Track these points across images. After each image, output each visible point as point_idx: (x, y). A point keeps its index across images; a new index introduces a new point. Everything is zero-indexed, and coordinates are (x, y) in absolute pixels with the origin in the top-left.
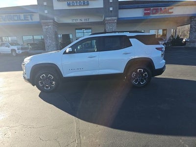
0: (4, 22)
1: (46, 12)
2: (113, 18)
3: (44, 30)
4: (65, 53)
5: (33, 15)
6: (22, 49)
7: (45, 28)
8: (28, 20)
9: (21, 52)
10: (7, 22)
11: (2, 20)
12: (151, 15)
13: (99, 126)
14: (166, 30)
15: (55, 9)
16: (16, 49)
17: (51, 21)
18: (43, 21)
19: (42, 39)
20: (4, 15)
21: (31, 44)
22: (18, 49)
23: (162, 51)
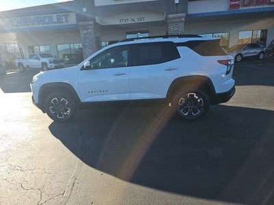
0: (33, 26)
1: (85, 10)
2: (179, 15)
3: (82, 36)
4: (83, 69)
5: (68, 15)
6: (55, 62)
7: (83, 33)
8: (62, 22)
9: (53, 65)
10: (37, 26)
11: (30, 23)
12: (241, 8)
13: (104, 174)
14: (266, 31)
15: (96, 5)
16: (48, 62)
17: (91, 23)
18: (80, 23)
19: (79, 49)
20: (32, 17)
21: (69, 56)
22: (50, 62)
23: (228, 65)
